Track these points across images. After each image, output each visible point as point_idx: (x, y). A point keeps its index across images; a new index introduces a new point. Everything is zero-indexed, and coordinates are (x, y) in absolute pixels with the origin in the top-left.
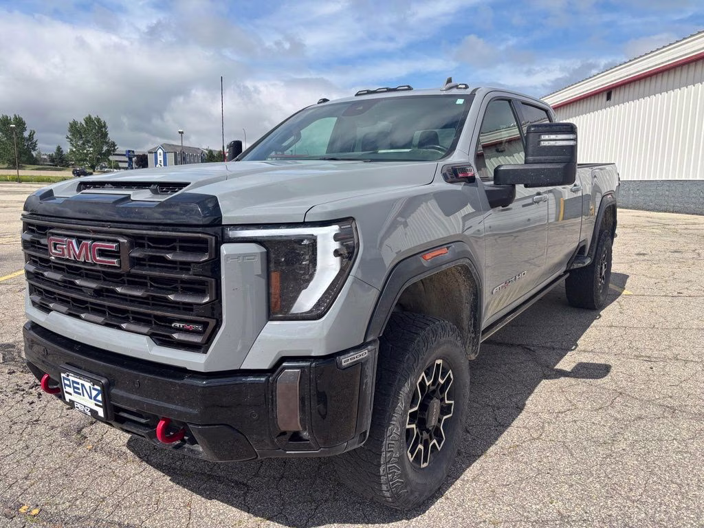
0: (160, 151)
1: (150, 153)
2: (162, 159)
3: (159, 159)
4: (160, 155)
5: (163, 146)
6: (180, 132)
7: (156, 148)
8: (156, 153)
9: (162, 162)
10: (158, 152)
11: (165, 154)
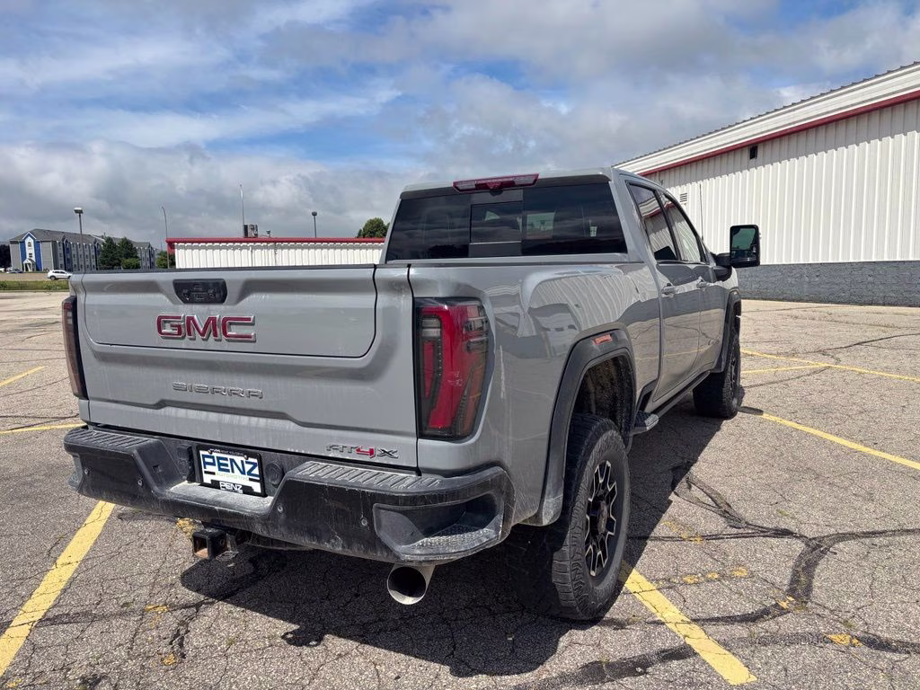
0: (29, 240)
1: (12, 242)
2: (33, 251)
3: (28, 252)
4: (30, 246)
5: (33, 234)
6: (76, 211)
7: (23, 236)
8: (23, 242)
9: (33, 255)
10: (27, 242)
11: (37, 244)
